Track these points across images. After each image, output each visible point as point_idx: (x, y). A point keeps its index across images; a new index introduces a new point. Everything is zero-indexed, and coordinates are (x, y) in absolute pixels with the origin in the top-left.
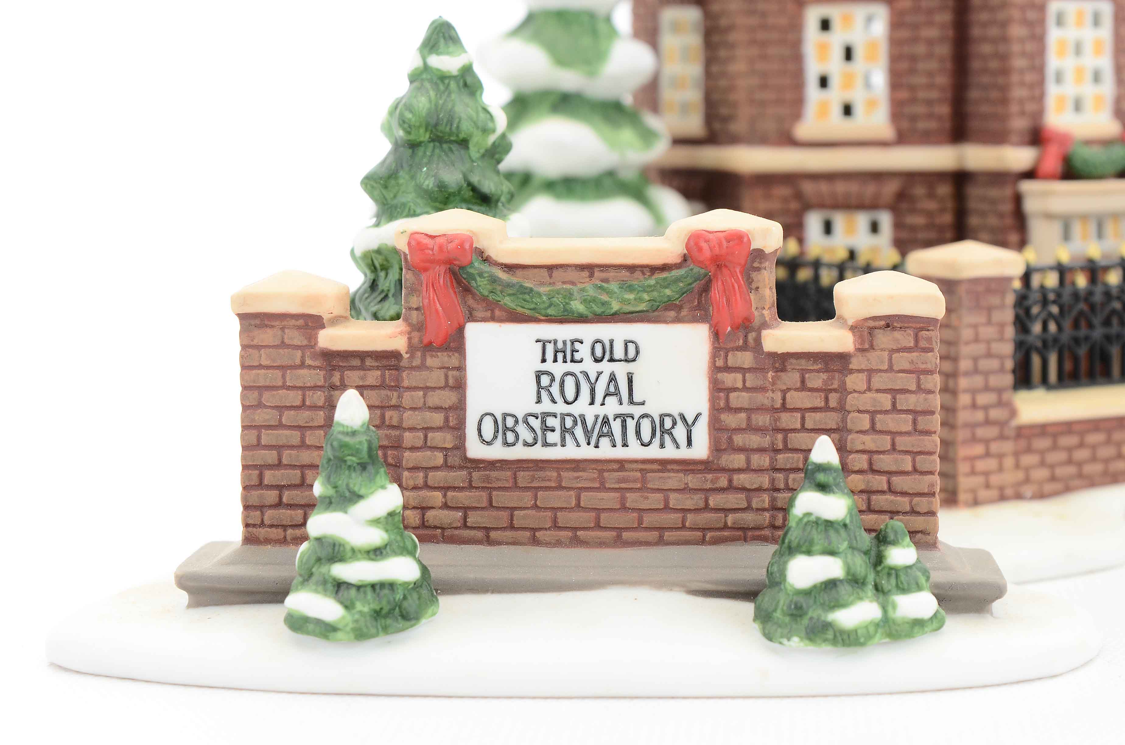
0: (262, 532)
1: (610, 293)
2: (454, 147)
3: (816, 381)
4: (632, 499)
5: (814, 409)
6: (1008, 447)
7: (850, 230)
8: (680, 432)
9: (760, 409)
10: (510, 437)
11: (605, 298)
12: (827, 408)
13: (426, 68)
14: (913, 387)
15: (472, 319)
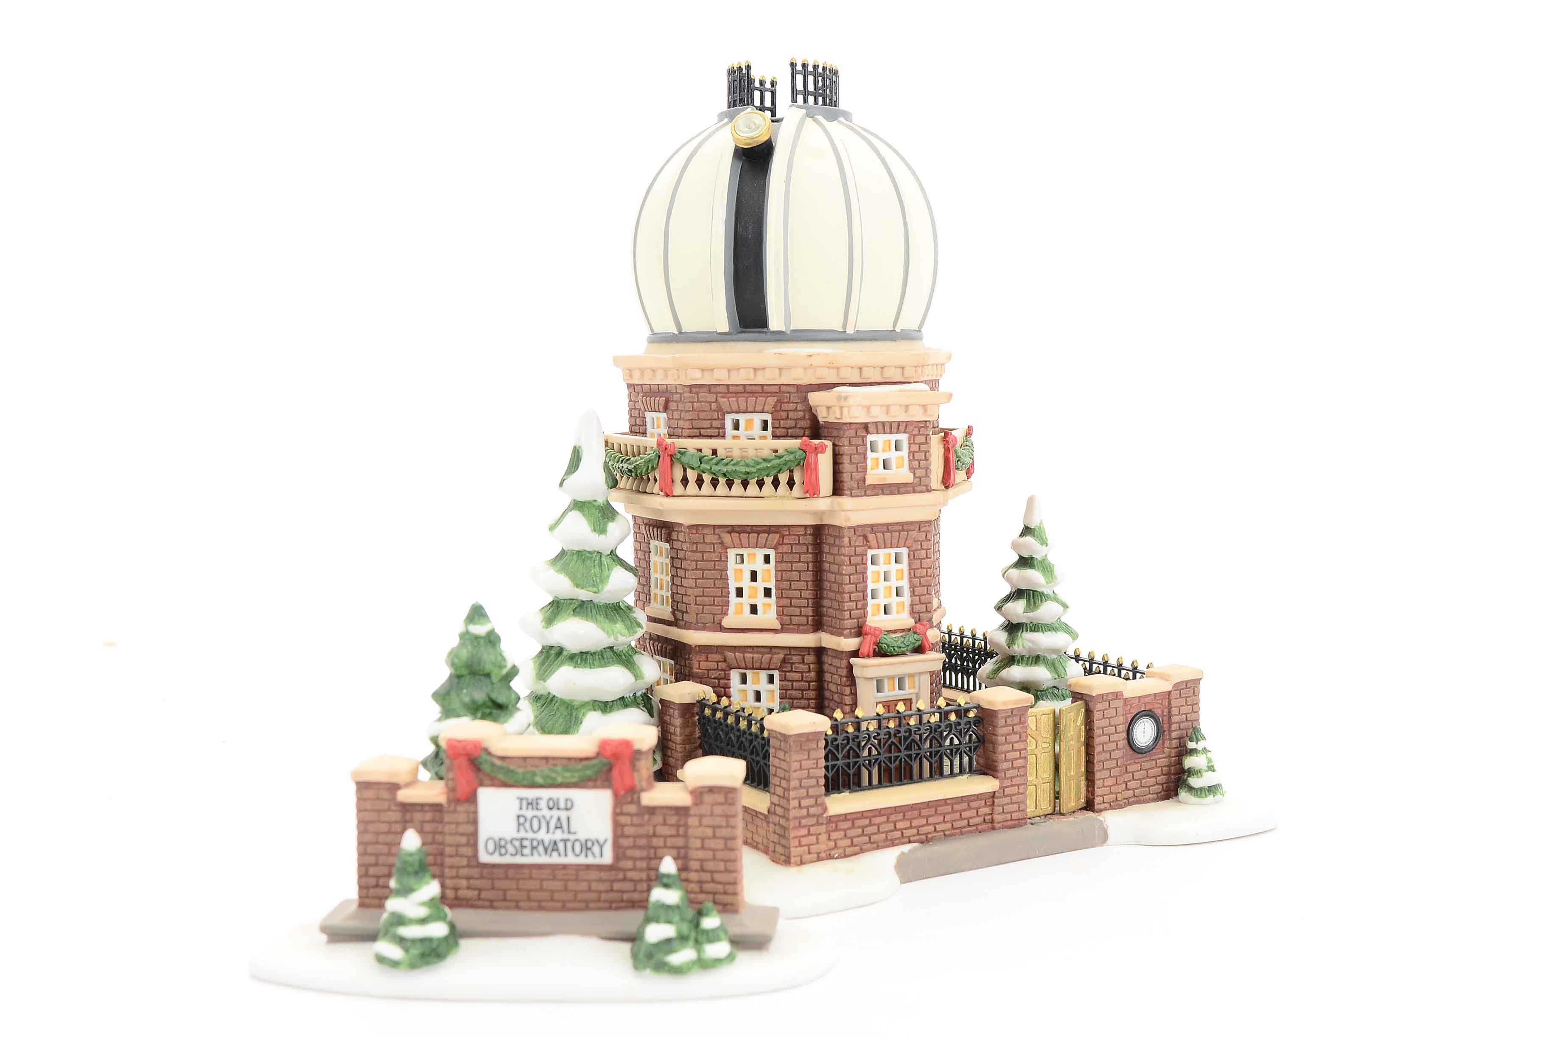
0: (368, 901)
1: (556, 772)
2: (482, 678)
3: (672, 820)
4: (571, 885)
5: (671, 836)
6: (823, 828)
7: (757, 681)
8: (596, 849)
9: (641, 836)
10: (503, 851)
11: (554, 775)
12: (677, 835)
13: (467, 632)
14: (724, 824)
15: (482, 784)
